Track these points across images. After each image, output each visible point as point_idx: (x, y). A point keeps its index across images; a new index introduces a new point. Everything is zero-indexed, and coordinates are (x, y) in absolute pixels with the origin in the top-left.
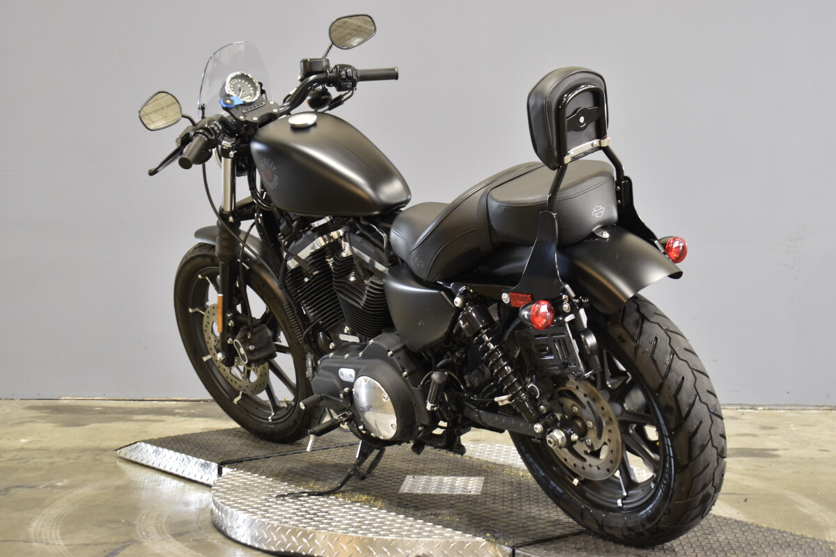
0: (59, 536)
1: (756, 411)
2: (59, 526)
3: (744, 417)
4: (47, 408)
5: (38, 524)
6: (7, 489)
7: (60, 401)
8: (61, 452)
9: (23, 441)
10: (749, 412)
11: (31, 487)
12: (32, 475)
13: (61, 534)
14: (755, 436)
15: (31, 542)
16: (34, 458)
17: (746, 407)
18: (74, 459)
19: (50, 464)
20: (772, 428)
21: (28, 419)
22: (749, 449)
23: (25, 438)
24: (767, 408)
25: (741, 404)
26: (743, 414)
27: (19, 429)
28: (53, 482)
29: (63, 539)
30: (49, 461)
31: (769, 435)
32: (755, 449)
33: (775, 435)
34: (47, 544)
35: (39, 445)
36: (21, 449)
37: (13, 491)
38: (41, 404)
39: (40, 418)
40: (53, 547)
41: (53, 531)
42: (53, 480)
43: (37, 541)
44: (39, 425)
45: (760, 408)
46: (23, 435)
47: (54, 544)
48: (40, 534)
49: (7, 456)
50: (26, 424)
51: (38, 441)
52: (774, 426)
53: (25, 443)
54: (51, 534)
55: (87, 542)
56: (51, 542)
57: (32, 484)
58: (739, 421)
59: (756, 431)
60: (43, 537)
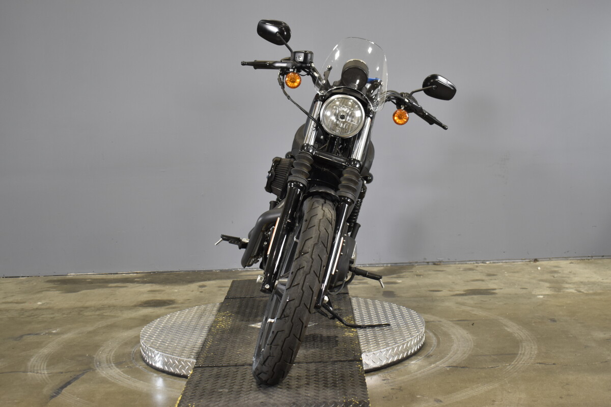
0: (45, 368)
1: (485, 264)
2: (47, 361)
3: (478, 269)
4: (58, 281)
5: (35, 359)
6: (22, 336)
7: (68, 276)
8: (60, 310)
9: (39, 303)
10: (481, 265)
11: (37, 334)
12: (39, 326)
13: (47, 366)
14: (483, 280)
15: (27, 372)
16: (43, 315)
17: (479, 262)
18: (67, 314)
19: (52, 318)
20: (494, 275)
21: (45, 289)
22: (478, 289)
23: (40, 302)
24: (492, 262)
25: (476, 261)
26: (477, 266)
27: (38, 295)
28: (51, 330)
29: (47, 369)
30: (52, 316)
31: (491, 280)
32: (482, 290)
33: (495, 279)
34: (38, 373)
35: (48, 306)
36: (37, 309)
37: (25, 337)
38: (55, 279)
39: (52, 288)
40: (40, 375)
41: (43, 364)
42: (50, 329)
43: (30, 372)
44: (51, 292)
45: (487, 262)
46: (39, 300)
47: (41, 373)
48: (34, 366)
49: (27, 314)
50: (44, 293)
51: (47, 303)
52: (495, 273)
53: (40, 305)
54: (41, 366)
55: (61, 371)
56: (39, 372)
57: (37, 333)
58: (474, 271)
59: (484, 278)
60: (35, 369)
